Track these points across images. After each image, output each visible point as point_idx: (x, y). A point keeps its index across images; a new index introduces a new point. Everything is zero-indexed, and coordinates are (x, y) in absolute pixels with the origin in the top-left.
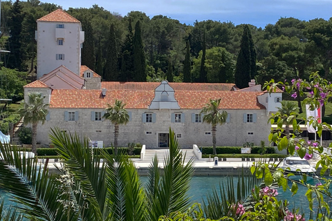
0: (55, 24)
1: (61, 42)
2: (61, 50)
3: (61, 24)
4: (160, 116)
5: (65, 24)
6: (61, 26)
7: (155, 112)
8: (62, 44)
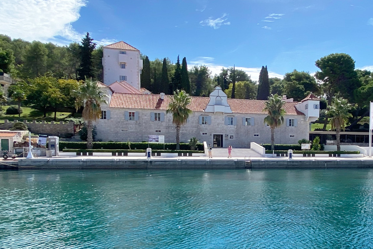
0: (118, 51)
1: (123, 66)
2: (123, 72)
3: (123, 51)
4: (215, 119)
5: (127, 51)
6: (123, 53)
7: (210, 114)
8: (124, 68)
